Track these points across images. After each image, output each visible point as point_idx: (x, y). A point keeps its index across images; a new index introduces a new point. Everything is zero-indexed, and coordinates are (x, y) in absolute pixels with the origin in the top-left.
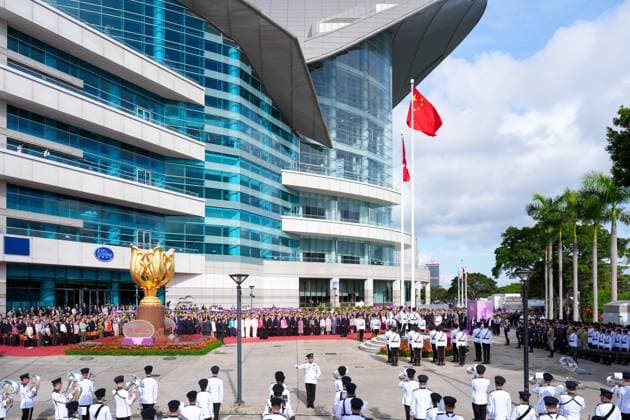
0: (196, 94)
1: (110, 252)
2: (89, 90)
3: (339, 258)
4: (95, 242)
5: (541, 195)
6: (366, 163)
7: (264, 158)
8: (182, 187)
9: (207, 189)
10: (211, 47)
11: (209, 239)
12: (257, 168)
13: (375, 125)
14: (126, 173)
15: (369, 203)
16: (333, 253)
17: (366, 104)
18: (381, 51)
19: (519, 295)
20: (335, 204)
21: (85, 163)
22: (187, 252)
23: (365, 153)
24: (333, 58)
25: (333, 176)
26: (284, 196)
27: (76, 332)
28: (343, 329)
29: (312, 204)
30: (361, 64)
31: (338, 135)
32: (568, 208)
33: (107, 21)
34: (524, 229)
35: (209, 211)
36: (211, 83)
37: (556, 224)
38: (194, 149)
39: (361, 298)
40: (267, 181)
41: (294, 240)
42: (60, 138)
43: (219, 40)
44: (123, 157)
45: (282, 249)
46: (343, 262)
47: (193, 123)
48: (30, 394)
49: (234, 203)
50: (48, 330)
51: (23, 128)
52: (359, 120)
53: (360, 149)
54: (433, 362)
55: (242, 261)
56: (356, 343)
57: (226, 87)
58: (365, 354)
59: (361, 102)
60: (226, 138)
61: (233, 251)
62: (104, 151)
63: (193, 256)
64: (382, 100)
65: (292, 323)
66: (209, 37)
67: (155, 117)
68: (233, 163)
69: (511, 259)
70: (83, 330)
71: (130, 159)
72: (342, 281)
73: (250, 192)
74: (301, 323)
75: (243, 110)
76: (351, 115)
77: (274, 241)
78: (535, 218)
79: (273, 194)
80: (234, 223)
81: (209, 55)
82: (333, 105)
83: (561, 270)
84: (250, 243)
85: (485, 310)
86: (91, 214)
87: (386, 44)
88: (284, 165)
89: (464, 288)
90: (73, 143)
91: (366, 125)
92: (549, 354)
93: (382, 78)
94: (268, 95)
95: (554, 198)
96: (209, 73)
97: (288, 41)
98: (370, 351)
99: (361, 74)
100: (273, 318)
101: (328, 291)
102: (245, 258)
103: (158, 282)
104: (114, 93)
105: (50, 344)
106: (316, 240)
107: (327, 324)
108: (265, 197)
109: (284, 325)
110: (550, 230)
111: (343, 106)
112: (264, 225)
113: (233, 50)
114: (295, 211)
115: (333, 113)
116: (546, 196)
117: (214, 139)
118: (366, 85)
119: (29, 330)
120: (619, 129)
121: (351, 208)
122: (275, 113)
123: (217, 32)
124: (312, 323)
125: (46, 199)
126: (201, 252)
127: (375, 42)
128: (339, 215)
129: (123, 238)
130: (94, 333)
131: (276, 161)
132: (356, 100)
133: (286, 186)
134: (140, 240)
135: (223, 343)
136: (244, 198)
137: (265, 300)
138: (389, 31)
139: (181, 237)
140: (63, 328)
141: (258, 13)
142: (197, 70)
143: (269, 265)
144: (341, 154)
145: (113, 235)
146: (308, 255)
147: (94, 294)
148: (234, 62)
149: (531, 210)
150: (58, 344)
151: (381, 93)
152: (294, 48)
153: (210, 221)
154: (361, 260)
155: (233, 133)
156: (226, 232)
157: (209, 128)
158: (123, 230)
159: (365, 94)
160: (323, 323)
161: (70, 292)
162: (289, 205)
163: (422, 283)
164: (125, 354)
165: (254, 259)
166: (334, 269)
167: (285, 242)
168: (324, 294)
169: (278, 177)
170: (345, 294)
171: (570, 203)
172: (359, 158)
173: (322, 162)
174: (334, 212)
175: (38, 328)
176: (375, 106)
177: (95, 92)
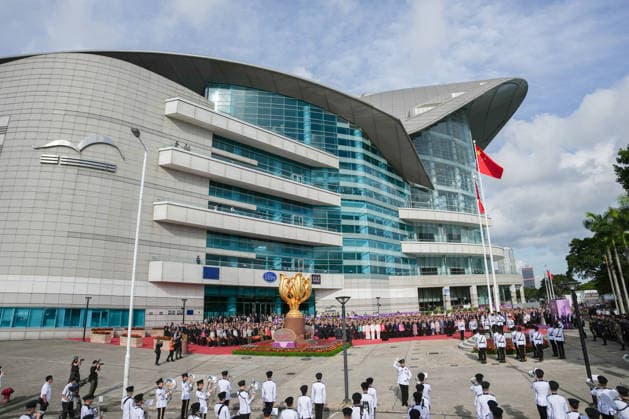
0: (333, 161)
1: (274, 275)
2: (261, 167)
3: (449, 271)
4: (264, 268)
5: (592, 212)
6: (461, 198)
7: (385, 201)
8: (325, 226)
9: (344, 226)
10: (342, 131)
11: (346, 262)
12: (379, 208)
13: (464, 171)
14: (286, 219)
15: (467, 227)
16: (444, 267)
17: (455, 157)
18: (461, 121)
19: (596, 291)
20: (441, 230)
21: (259, 214)
22: (331, 273)
23: (460, 191)
24: (427, 129)
25: (437, 209)
26: (402, 227)
27: (245, 336)
28: (449, 330)
29: (424, 231)
30: (448, 131)
31: (438, 180)
32: (614, 222)
33: (274, 124)
34: (586, 239)
35: (346, 241)
36: (343, 154)
37: (609, 234)
38: (333, 199)
39: (468, 301)
40: (388, 217)
41: (412, 259)
42: (242, 199)
43: (347, 126)
44: (283, 207)
45: (402, 266)
46: (452, 273)
47: (332, 180)
48: (188, 389)
49: (364, 234)
50: (224, 334)
51: (219, 194)
52: (453, 168)
53: (455, 188)
54: (517, 358)
55: (372, 278)
56: (458, 342)
57: (353, 155)
58: (462, 353)
59: (452, 156)
60: (355, 189)
61: (365, 271)
62: (271, 205)
63: (335, 275)
64: (467, 153)
65: (408, 327)
66: (340, 125)
67: (305, 179)
68: (362, 206)
69: (579, 264)
70: (250, 335)
71: (288, 209)
72: (451, 288)
73: (375, 225)
74: (415, 326)
75: (367, 169)
76: (446, 165)
77: (397, 260)
78: (592, 230)
79: (393, 226)
80: (364, 249)
81: (340, 136)
82: (432, 160)
83: (620, 270)
84: (378, 264)
85: (564, 307)
86: (262, 248)
87: (464, 116)
88: (400, 204)
89: (551, 287)
90: (251, 202)
91: (457, 171)
92: (621, 347)
93: (465, 139)
94: (384, 158)
95: (603, 215)
96: (341, 148)
97: (393, 122)
98: (467, 350)
99: (449, 138)
100: (393, 323)
101: (441, 297)
102: (374, 275)
103: (299, 300)
104: (278, 167)
105: (226, 345)
106: (430, 258)
107: (436, 326)
108: (388, 228)
109: (401, 329)
110: (606, 239)
111: (439, 160)
112: (388, 249)
113: (357, 131)
114: (411, 237)
115: (432, 165)
116: (597, 213)
117: (346, 191)
118: (454, 145)
119: (212, 335)
120: (622, 166)
121: (454, 232)
122: (390, 169)
123: (346, 121)
124: (424, 325)
125: (232, 240)
126: (340, 272)
127: (456, 116)
128: (445, 237)
129: (284, 265)
130: (257, 337)
131: (393, 202)
132: (448, 155)
133: (403, 220)
134: (296, 265)
135: (351, 345)
136: (371, 231)
137: (392, 307)
138: (464, 108)
139: (326, 262)
140: (235, 333)
141: (372, 107)
142: (333, 146)
143: (393, 279)
144: (441, 193)
145: (277, 263)
146: (423, 270)
147: (263, 306)
148: (358, 138)
149: (587, 224)
150: (232, 345)
151: (466, 149)
152: (399, 126)
153: (347, 249)
154: (466, 271)
155: (361, 185)
156: (359, 256)
157: (343, 183)
158: (283, 259)
159: (454, 151)
160: (433, 326)
161: (247, 305)
162: (406, 233)
163: (516, 285)
164: (273, 355)
165: (382, 275)
166: (445, 280)
167: (405, 261)
168: (439, 300)
169: (396, 214)
170: (456, 299)
171: (614, 218)
172: (456, 194)
173: (428, 200)
174: (441, 236)
175: (218, 332)
176: (462, 158)
177: (265, 167)
